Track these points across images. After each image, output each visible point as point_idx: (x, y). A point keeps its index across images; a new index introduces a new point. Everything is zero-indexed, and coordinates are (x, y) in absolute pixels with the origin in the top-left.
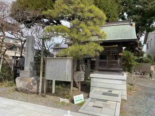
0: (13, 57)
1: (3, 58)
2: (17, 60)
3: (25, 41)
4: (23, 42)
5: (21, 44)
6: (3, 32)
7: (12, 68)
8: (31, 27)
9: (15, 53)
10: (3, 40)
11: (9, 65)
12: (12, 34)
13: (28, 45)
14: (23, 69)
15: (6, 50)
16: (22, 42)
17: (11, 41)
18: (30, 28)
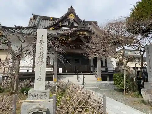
0: (133, 68)
1: (126, 70)
2: (138, 71)
3: (144, 51)
4: (142, 53)
5: (140, 55)
6: (123, 47)
7: (135, 79)
8: (149, 35)
9: (135, 64)
10: (123, 53)
11: (132, 76)
12: (129, 46)
13: (148, 54)
14: (147, 80)
15: (127, 62)
16: (140, 52)
17: (129, 53)
18: (147, 36)
